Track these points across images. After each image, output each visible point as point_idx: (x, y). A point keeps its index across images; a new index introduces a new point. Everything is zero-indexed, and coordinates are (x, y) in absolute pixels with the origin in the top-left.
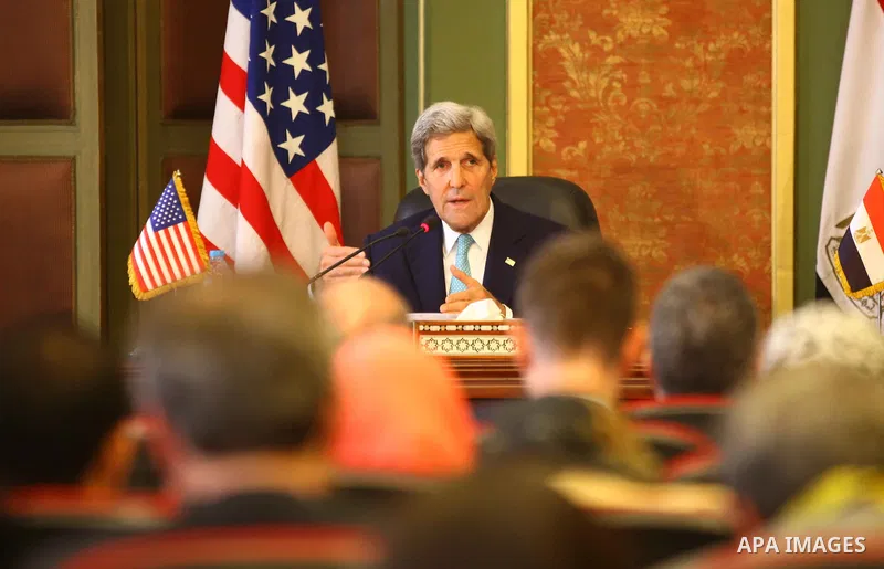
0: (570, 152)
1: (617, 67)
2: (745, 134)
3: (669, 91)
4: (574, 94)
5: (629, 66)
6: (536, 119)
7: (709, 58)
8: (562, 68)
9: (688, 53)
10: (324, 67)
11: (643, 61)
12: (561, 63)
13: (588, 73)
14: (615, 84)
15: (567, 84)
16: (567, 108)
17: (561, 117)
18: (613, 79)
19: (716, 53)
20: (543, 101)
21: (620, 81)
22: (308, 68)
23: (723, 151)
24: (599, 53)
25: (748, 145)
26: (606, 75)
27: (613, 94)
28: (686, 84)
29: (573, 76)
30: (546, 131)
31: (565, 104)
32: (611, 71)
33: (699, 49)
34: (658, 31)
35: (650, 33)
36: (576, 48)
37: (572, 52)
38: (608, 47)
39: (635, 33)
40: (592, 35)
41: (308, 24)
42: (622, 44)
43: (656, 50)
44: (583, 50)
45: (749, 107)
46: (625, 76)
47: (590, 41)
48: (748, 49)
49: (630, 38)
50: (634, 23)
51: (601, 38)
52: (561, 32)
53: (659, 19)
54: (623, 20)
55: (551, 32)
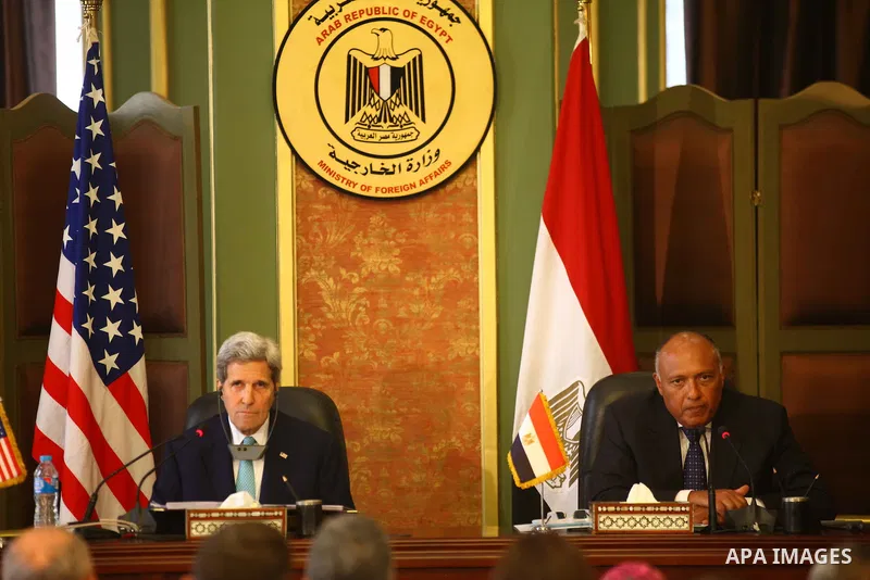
0: (327, 360)
1: (362, 295)
2: (460, 346)
3: (402, 314)
4: (330, 316)
5: (371, 295)
6: (301, 336)
7: (432, 288)
8: (320, 297)
9: (416, 285)
10: (134, 300)
11: (382, 291)
12: (319, 293)
13: (340, 301)
14: (361, 308)
15: (324, 309)
16: (324, 327)
17: (319, 335)
18: (359, 305)
19: (436, 285)
20: (306, 322)
22: (121, 302)
23: (443, 359)
24: (348, 285)
25: (462, 354)
26: (354, 302)
27: (359, 316)
28: (415, 308)
29: (328, 302)
30: (309, 345)
31: (322, 324)
32: (358, 299)
33: (424, 281)
34: (393, 268)
35: (387, 269)
36: (331, 281)
37: (328, 285)
38: (355, 281)
39: (375, 270)
40: (343, 272)
41: (121, 268)
42: (366, 279)
43: (392, 283)
44: (336, 282)
45: (462, 325)
46: (368, 302)
47: (341, 276)
48: (461, 281)
49: (372, 274)
50: (375, 262)
51: (350, 274)
52: (319, 269)
53: (393, 259)
54: (366, 260)
55: (311, 269)
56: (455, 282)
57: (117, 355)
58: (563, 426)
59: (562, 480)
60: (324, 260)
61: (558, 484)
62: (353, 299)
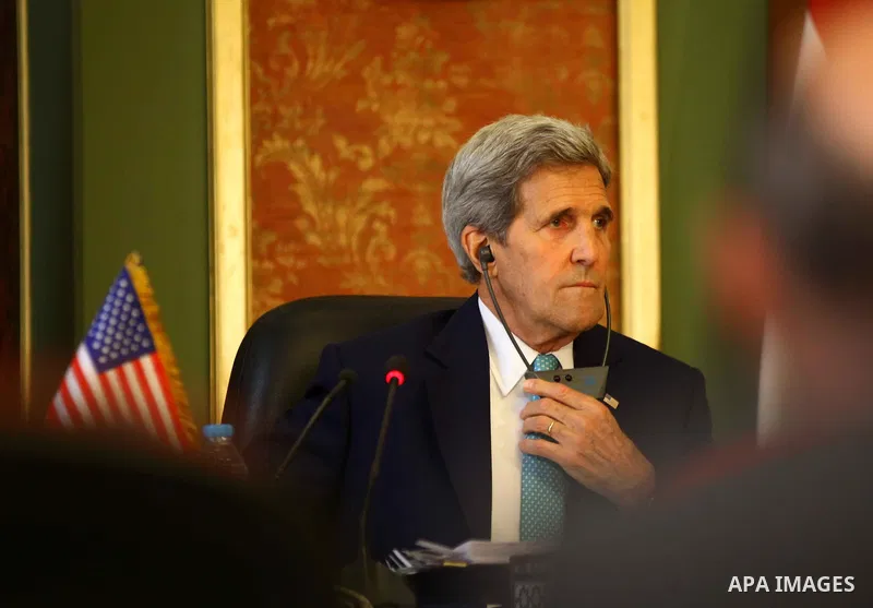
1: (378, 197)
4: (313, 239)
5: (399, 197)
8: (295, 197)
11: (420, 188)
12: (291, 188)
13: (335, 207)
14: (378, 225)
15: (301, 224)
16: (301, 264)
17: (293, 279)
18: (373, 218)
20: (264, 249)
21: (386, 220)
24: (351, 173)
26: (363, 211)
27: (373, 241)
29: (310, 208)
31: (299, 255)
32: (371, 204)
34: (444, 140)
35: (430, 143)
36: (316, 164)
37: (309, 170)
38: (366, 164)
39: (407, 142)
40: (341, 143)
42: (387, 162)
44: (326, 166)
46: (392, 213)
47: (336, 151)
49: (399, 151)
50: (406, 127)
51: (356, 147)
52: (291, 135)
53: (445, 120)
54: (388, 118)
55: (276, 136)
60: (302, 117)
62: (361, 204)
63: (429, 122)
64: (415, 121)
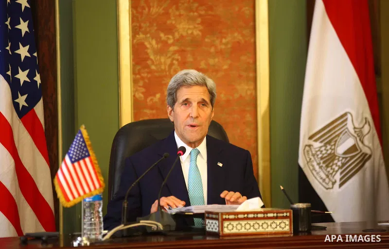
0: (152, 100)
1: (175, 52)
2: (243, 88)
3: (202, 65)
4: (153, 67)
5: (182, 52)
6: (135, 82)
7: (223, 47)
8: (147, 54)
9: (212, 45)
10: (35, 54)
11: (189, 49)
12: (146, 51)
13: (160, 56)
14: (175, 62)
15: (149, 62)
16: (149, 76)
17: (147, 81)
18: (173, 59)
19: (226, 44)
20: (137, 72)
21: (177, 60)
22: (29, 55)
23: (231, 98)
24: (165, 44)
25: (244, 94)
26: (170, 57)
27: (174, 67)
28: (211, 61)
29: (152, 57)
30: (139, 88)
31: (148, 73)
32: (172, 55)
33: (217, 42)
34: (196, 32)
35: (192, 33)
36: (154, 42)
37: (151, 44)
38: (171, 41)
39: (184, 34)
40: (162, 35)
41: (28, 30)
42: (178, 40)
43: (196, 43)
44: (157, 43)
45: (244, 74)
46: (179, 57)
47: (160, 38)
48: (243, 42)
49: (182, 37)
50: (184, 28)
51: (167, 36)
52: (145, 33)
53: (197, 26)
54: (178, 26)
55: (140, 33)
56: (239, 43)
57: (26, 95)
58: (335, 145)
59: (334, 183)
60: (149, 27)
61: (330, 185)
62: (169, 55)
63: (191, 27)
64: (187, 27)
